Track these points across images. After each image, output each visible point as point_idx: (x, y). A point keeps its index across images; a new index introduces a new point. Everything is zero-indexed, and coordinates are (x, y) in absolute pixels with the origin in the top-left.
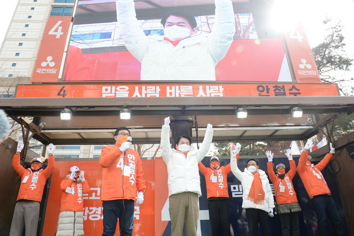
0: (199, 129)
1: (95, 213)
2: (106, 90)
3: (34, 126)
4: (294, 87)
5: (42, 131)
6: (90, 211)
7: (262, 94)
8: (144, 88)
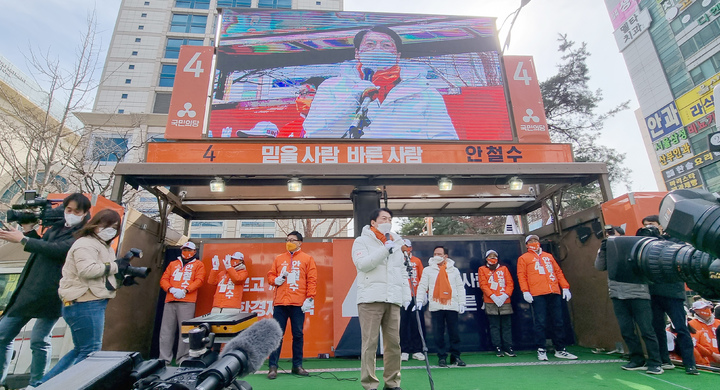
0: (389, 201)
1: (258, 308)
2: (268, 151)
3: (173, 197)
4: (513, 148)
5: (183, 203)
6: (253, 305)
7: (473, 157)
8: (317, 148)
